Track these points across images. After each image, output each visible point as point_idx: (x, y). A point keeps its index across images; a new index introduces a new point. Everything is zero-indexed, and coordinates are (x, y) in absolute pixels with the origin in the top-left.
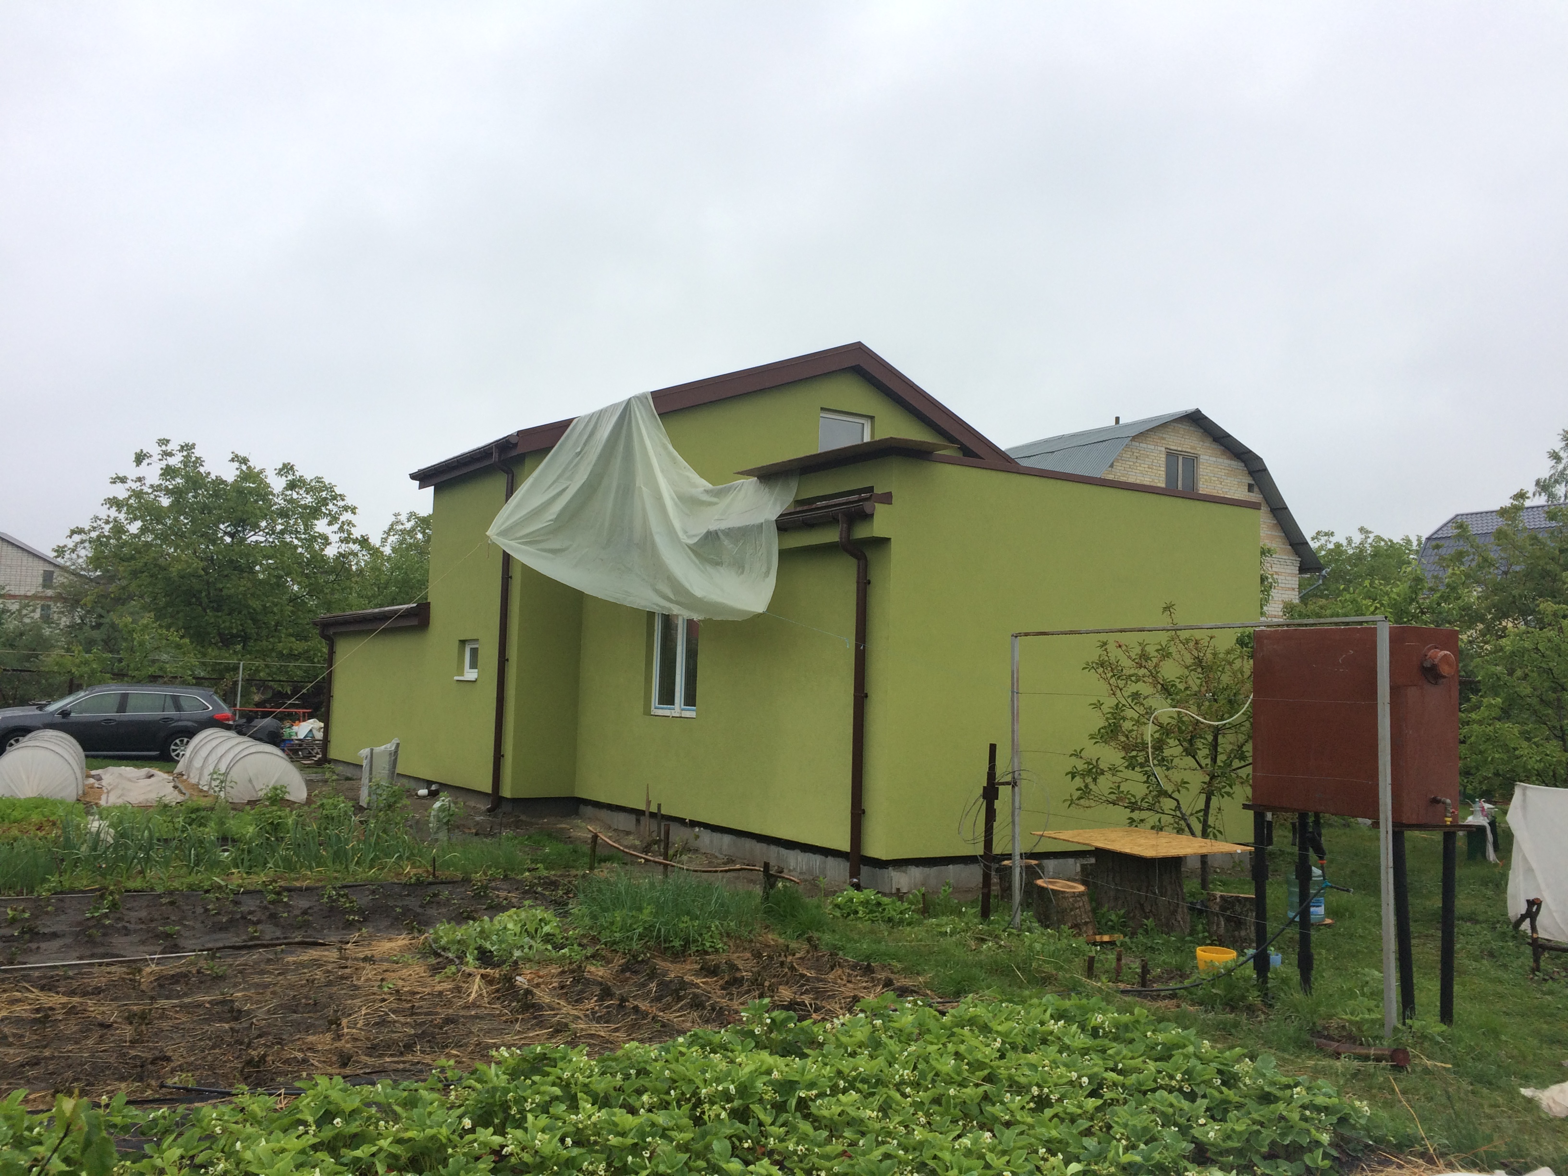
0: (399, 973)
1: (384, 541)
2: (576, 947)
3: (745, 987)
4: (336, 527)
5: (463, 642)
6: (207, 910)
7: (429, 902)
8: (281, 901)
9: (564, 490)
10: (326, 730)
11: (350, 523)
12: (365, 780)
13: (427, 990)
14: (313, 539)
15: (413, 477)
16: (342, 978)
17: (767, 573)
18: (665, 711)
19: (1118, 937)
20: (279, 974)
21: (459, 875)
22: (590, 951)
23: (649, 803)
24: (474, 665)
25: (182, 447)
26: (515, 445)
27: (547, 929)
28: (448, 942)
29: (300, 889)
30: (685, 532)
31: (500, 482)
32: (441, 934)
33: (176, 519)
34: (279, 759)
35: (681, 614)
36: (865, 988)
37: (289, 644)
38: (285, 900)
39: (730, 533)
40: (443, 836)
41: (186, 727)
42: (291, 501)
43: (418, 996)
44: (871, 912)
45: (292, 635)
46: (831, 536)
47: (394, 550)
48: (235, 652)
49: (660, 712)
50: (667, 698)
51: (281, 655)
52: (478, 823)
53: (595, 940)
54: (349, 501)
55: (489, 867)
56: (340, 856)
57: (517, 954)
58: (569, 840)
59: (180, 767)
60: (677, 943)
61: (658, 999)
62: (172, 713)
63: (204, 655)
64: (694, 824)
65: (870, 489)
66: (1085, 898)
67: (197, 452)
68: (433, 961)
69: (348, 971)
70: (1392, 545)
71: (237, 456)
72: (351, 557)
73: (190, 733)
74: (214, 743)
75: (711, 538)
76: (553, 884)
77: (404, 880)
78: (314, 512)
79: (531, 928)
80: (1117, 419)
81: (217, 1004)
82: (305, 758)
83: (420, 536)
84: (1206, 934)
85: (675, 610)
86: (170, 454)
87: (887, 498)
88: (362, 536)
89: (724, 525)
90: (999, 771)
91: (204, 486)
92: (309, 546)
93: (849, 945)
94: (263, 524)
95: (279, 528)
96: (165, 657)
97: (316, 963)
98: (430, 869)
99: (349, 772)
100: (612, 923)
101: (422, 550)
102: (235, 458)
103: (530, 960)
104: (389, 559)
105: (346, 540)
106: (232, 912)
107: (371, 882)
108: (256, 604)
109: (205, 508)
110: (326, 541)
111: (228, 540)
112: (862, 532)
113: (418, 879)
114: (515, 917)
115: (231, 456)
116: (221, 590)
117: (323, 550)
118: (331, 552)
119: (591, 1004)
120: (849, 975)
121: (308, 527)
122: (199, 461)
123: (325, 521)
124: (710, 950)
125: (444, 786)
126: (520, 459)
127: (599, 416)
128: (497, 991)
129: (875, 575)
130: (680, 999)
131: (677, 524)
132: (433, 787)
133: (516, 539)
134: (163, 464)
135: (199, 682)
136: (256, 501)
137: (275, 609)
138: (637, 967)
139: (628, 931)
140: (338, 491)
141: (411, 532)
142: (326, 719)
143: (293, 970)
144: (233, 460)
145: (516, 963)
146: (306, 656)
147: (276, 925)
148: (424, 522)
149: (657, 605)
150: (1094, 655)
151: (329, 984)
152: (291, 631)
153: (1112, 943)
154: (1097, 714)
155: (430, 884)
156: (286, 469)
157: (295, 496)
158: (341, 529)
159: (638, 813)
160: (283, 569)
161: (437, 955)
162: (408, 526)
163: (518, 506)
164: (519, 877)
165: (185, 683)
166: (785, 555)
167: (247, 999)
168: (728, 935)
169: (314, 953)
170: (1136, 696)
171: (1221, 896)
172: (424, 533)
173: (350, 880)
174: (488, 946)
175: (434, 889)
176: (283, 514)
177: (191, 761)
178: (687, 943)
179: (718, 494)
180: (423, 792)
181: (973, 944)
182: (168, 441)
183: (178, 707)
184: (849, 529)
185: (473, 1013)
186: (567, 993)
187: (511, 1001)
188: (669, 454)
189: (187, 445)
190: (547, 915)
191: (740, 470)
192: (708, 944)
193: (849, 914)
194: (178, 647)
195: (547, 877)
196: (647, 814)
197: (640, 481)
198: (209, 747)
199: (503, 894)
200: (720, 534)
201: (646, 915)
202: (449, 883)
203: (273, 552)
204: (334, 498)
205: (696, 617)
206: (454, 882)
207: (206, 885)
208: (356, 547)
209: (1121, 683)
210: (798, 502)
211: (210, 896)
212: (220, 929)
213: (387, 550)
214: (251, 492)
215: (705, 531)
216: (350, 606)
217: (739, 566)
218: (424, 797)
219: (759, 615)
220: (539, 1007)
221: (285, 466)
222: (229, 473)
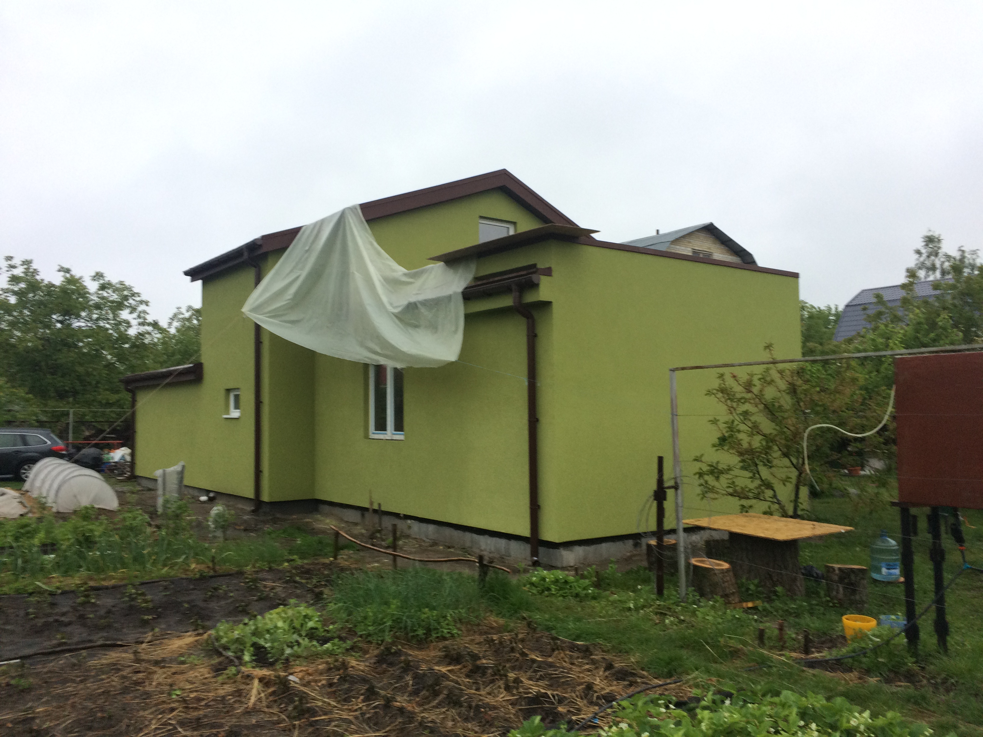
0: (186, 676)
1: (170, 324)
2: (336, 640)
3: (489, 677)
4: (135, 315)
5: (228, 391)
6: (28, 614)
7: (211, 596)
8: (89, 602)
9: (297, 278)
10: (133, 455)
11: (145, 312)
12: (160, 492)
13: (211, 695)
14: (120, 323)
15: (187, 273)
16: (137, 683)
17: (456, 332)
18: (380, 435)
19: (759, 603)
20: (81, 681)
21: (235, 569)
22: (349, 643)
23: (372, 503)
24: (237, 407)
25: (23, 262)
26: (260, 246)
27: (311, 624)
28: (228, 642)
29: (107, 588)
30: (391, 304)
31: (250, 275)
32: (221, 634)
33: (21, 312)
34: (96, 480)
35: (390, 364)
36: (589, 670)
37: (105, 396)
38: (93, 601)
39: (426, 303)
40: (219, 534)
41: (32, 457)
42: (103, 298)
43: (203, 703)
44: (561, 589)
45: (107, 390)
46: (507, 301)
47: (178, 330)
48: (68, 403)
49: (376, 437)
50: (381, 426)
51: (101, 404)
52: (245, 521)
53: (352, 632)
54: (144, 297)
55: (257, 561)
56: (139, 559)
57: (288, 651)
58: (314, 532)
59: (27, 486)
60: (421, 632)
61: (415, 693)
62: (22, 447)
63: (46, 405)
64: (407, 517)
65: (534, 266)
66: (731, 574)
67: (34, 266)
68: (216, 660)
69: (141, 675)
70: (820, 311)
71: (62, 268)
72: (147, 336)
73: (34, 461)
74: (49, 469)
75: (412, 307)
76: (306, 572)
77: (191, 575)
78: (119, 306)
79: (297, 624)
80: (658, 231)
81: (19, 722)
82: (120, 475)
83: (195, 322)
84: (828, 599)
85: (382, 361)
86: (14, 267)
87: (548, 272)
88: (154, 321)
89: (421, 298)
90: (666, 477)
91: (39, 288)
92: (117, 330)
93: (559, 625)
94: (83, 314)
95: (95, 316)
96: (16, 408)
97: (115, 668)
98: (210, 565)
99: (150, 485)
100: (365, 618)
101: (197, 330)
102: (62, 269)
103: (299, 657)
104: (174, 336)
105: (142, 324)
106: (48, 615)
107: (164, 579)
108: (80, 369)
109: (40, 303)
110: (128, 324)
111: (59, 325)
112: (530, 298)
113: (201, 575)
114: (283, 615)
115: (58, 268)
116: (56, 360)
117: (126, 331)
118: (132, 332)
119: (359, 703)
120: (571, 657)
121: (115, 316)
122: (36, 272)
123: (127, 311)
124: (448, 636)
125: (219, 494)
126: (264, 257)
127: (321, 224)
128: (273, 693)
129: (541, 331)
130: (436, 694)
131: (384, 299)
132: (211, 495)
133: (266, 313)
134: (9, 274)
135: (41, 425)
136: (78, 298)
137: (95, 373)
138: (391, 659)
139: (380, 624)
140: (135, 290)
141: (189, 319)
142: (132, 446)
143: (94, 677)
144: (59, 271)
145: (287, 660)
146: (117, 403)
147: (84, 625)
148: (198, 312)
149: (368, 358)
150: (716, 384)
151: (125, 691)
152: (107, 387)
153: (755, 608)
154: (714, 427)
155: (212, 577)
156: (98, 276)
157: (105, 294)
158: (139, 317)
159: (363, 510)
160: (99, 345)
161: (220, 654)
162: (187, 315)
163: (264, 291)
164: (280, 568)
165: (31, 426)
166: (470, 318)
167: (48, 715)
168: (460, 620)
169: (113, 655)
170: (746, 413)
171: (840, 569)
172: (198, 320)
173: (146, 579)
174: (262, 642)
175: (214, 583)
176: (98, 306)
177: (34, 480)
178: (429, 631)
179: (415, 276)
180: (204, 498)
181: (656, 619)
182: (12, 257)
183: (25, 443)
184: (521, 297)
185: (254, 721)
186: (335, 692)
187: (287, 704)
188: (375, 249)
189: (27, 261)
190: (310, 611)
191: (431, 257)
192: (445, 631)
193: (543, 591)
194: (27, 400)
195: (302, 567)
196: (371, 511)
197: (353, 268)
198: (46, 471)
199: (270, 584)
200: (419, 306)
201: (394, 607)
202: (226, 576)
203: (90, 333)
204: (133, 295)
205: (399, 366)
206: (230, 575)
207: (30, 589)
208: (150, 329)
209: (735, 405)
210: (476, 279)
211: (32, 599)
212: (37, 632)
213: (173, 331)
214: (73, 292)
215: (405, 303)
216: (148, 369)
217: (433, 327)
218: (204, 502)
219: (452, 363)
220: (312, 712)
221: (97, 274)
222: (58, 279)
